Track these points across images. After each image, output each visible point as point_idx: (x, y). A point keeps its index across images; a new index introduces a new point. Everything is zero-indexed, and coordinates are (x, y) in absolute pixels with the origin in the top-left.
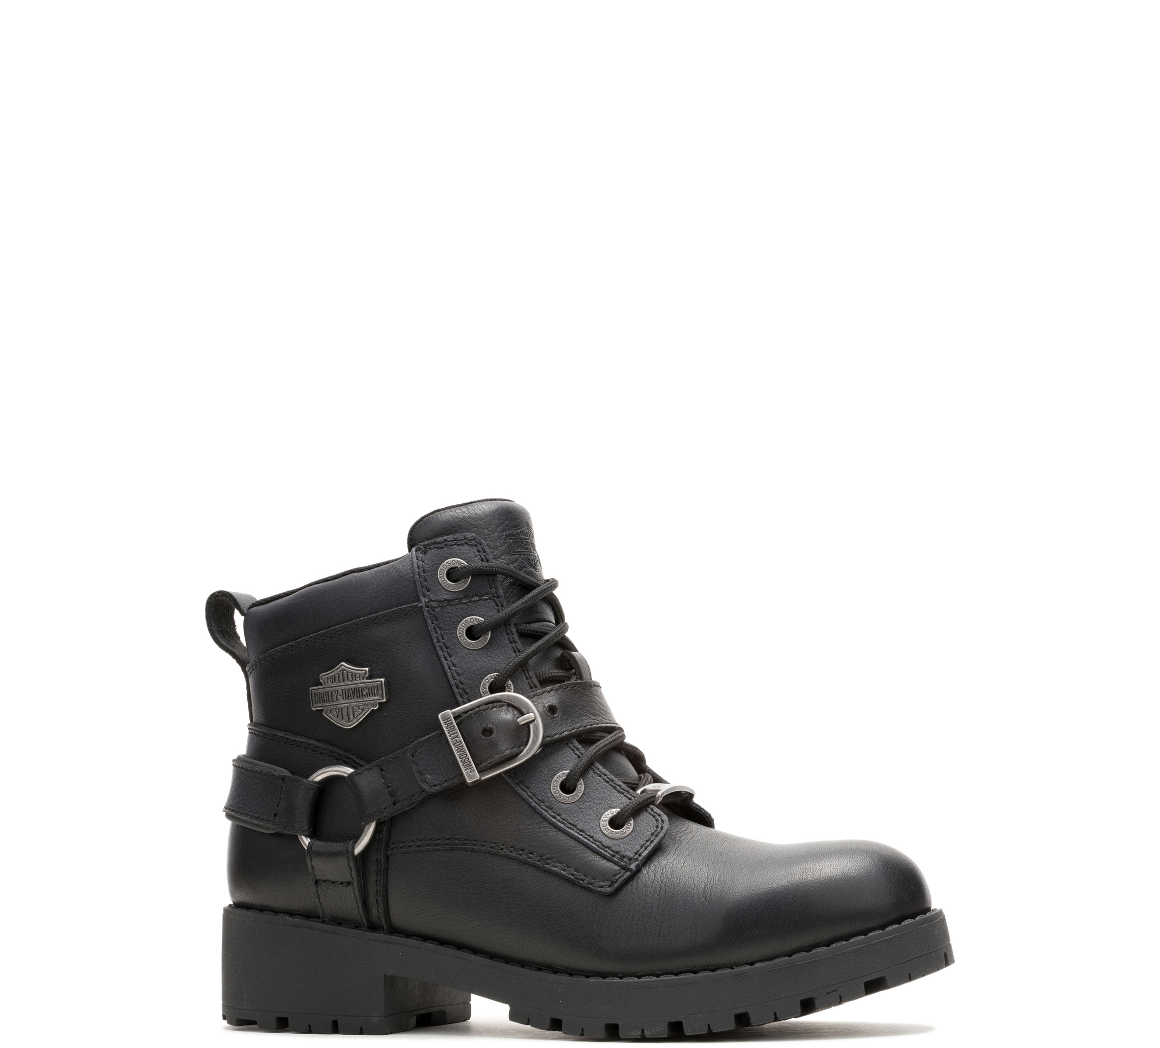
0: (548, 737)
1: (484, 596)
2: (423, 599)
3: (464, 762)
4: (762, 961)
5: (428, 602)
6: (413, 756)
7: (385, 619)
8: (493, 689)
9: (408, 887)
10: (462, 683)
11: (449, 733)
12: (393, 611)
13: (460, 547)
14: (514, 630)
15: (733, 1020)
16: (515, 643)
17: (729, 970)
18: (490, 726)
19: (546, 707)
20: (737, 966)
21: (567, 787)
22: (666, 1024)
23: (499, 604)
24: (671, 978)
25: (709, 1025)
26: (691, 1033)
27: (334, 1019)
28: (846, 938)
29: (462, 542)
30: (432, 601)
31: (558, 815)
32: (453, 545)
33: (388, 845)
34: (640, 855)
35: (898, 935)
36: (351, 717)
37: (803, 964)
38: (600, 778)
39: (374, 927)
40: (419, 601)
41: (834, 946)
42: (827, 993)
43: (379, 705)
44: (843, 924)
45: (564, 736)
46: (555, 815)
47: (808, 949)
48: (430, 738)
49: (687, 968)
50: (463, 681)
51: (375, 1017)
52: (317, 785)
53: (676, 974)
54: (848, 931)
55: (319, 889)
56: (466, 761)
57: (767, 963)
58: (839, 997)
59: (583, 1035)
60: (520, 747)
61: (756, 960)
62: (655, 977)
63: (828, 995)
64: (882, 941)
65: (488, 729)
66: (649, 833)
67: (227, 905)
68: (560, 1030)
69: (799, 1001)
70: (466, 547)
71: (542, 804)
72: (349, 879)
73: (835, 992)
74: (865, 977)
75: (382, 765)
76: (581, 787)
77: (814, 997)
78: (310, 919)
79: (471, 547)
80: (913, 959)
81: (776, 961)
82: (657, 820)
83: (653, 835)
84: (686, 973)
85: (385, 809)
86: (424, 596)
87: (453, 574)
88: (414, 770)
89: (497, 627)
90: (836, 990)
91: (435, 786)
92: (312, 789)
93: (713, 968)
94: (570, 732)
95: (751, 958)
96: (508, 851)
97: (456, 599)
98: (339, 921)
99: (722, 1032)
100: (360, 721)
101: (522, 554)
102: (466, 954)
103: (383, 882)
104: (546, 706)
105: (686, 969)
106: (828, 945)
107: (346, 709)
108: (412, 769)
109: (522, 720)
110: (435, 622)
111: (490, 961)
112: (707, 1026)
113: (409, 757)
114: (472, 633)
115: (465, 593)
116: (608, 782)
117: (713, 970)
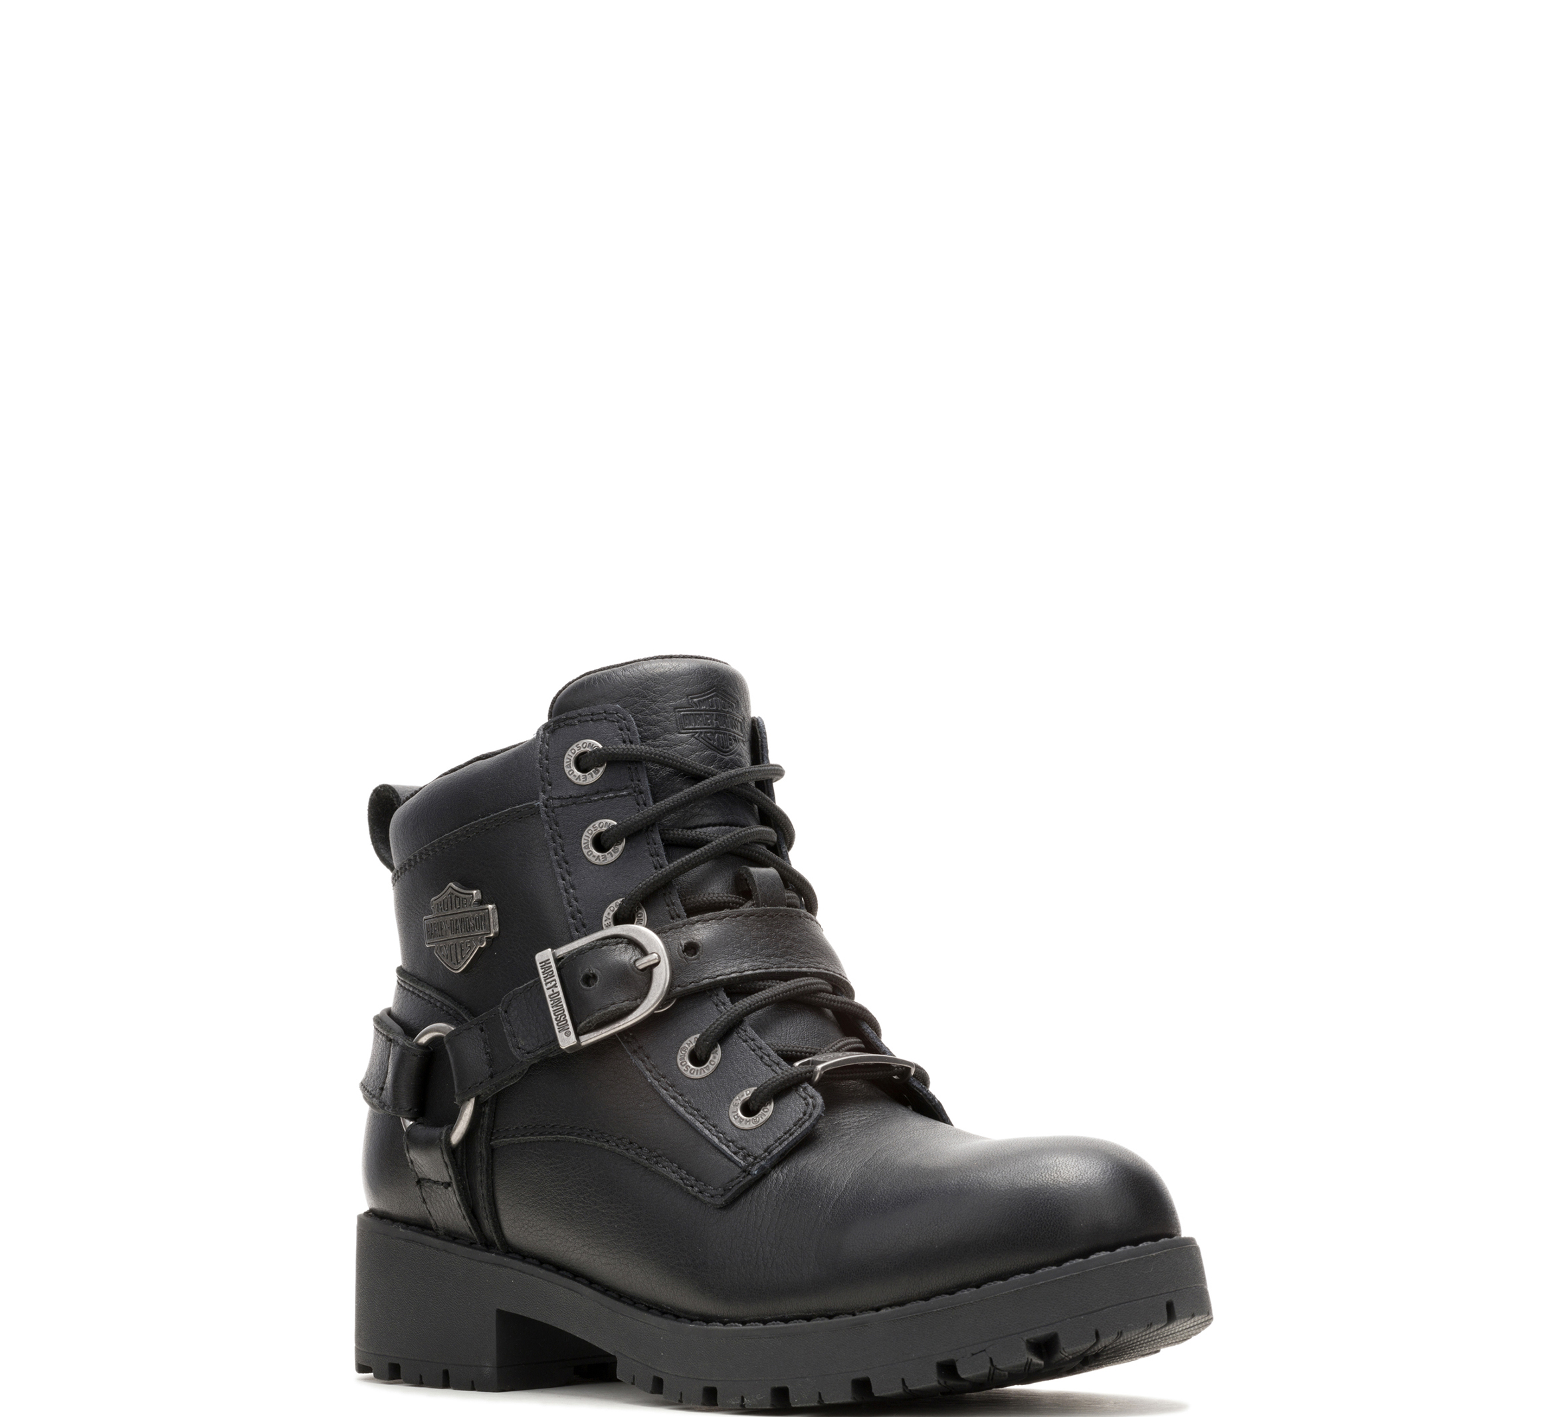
0: (679, 986)
1: (622, 790)
2: (542, 796)
3: (559, 1021)
4: (891, 1306)
5: (547, 800)
6: (506, 1012)
7: (497, 824)
8: (618, 920)
9: (514, 1191)
10: (579, 912)
11: (545, 980)
12: (506, 812)
13: (597, 724)
14: (658, 838)
15: (849, 1387)
16: (658, 856)
17: (851, 1317)
18: (594, 971)
19: (681, 946)
20: (861, 1312)
21: (698, 1058)
22: (769, 1390)
23: (641, 802)
24: (780, 1326)
25: (820, 1394)
26: (797, 1404)
27: (445, 1368)
28: (1003, 1276)
29: (601, 717)
30: (553, 799)
31: (680, 1095)
32: (587, 721)
33: (492, 1132)
34: (769, 1153)
35: (1079, 1275)
36: (459, 957)
37: (940, 1311)
38: (744, 1044)
39: (488, 1245)
40: (537, 799)
41: (985, 1286)
42: (973, 1354)
43: (487, 941)
44: (1000, 1257)
45: (702, 986)
46: (676, 1094)
47: (951, 1291)
48: (527, 986)
49: (800, 1312)
50: (582, 909)
51: (487, 1367)
52: (420, 1050)
53: (786, 1321)
54: (1008, 1267)
55: (423, 1190)
56: (562, 1019)
57: (897, 1308)
58: (989, 1360)
59: (680, 1402)
60: (636, 999)
61: (884, 1304)
62: (762, 1325)
63: (974, 1356)
64: (1052, 1282)
65: (591, 975)
66: (791, 1122)
67: (363, 1212)
68: (661, 1393)
69: (935, 1364)
70: (605, 723)
71: (662, 1079)
72: (447, 1179)
73: (984, 1353)
74: (1026, 1333)
75: (482, 1023)
76: (716, 1058)
77: (955, 1359)
78: (426, 1231)
79: (610, 724)
80: (1103, 1309)
81: (908, 1306)
82: (807, 1104)
83: (795, 1126)
84: (798, 1319)
85: (480, 1084)
86: (544, 792)
87: (583, 763)
88: (505, 1031)
89: (632, 834)
90: (985, 1350)
91: (528, 1053)
92: (414, 1055)
93: (832, 1314)
94: (713, 980)
95: (877, 1300)
96: (614, 1144)
97: (584, 796)
98: (453, 1235)
99: (833, 1404)
100: (467, 963)
101: (697, 733)
102: (578, 1284)
103: (488, 1183)
104: (682, 942)
105: (799, 1314)
106: (978, 1287)
107: (454, 946)
108: (503, 1028)
109: (643, 963)
110: (554, 827)
111: (599, 1295)
112: (817, 1395)
113: (501, 1013)
114: (601, 843)
115: (594, 789)
116: (754, 1050)
117: (830, 1317)
